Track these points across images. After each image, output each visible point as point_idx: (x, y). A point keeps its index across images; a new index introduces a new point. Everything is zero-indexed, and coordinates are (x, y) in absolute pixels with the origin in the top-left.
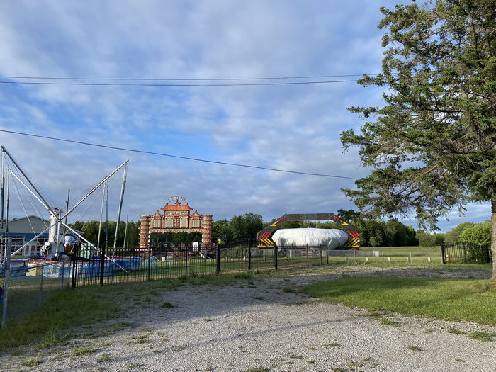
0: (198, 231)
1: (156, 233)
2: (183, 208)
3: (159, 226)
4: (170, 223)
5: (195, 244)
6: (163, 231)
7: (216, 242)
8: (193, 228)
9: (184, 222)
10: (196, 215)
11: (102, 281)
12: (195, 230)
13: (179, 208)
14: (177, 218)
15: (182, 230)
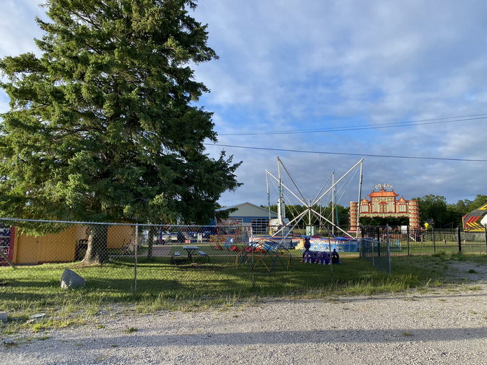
0: (405, 215)
1: (365, 217)
2: (389, 194)
3: (367, 211)
4: (377, 207)
5: (404, 228)
6: (371, 216)
7: (423, 226)
8: (400, 213)
9: (390, 207)
10: (402, 200)
11: (379, 255)
12: (402, 215)
13: (384, 194)
14: (383, 203)
15: (389, 215)
